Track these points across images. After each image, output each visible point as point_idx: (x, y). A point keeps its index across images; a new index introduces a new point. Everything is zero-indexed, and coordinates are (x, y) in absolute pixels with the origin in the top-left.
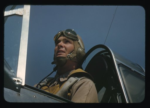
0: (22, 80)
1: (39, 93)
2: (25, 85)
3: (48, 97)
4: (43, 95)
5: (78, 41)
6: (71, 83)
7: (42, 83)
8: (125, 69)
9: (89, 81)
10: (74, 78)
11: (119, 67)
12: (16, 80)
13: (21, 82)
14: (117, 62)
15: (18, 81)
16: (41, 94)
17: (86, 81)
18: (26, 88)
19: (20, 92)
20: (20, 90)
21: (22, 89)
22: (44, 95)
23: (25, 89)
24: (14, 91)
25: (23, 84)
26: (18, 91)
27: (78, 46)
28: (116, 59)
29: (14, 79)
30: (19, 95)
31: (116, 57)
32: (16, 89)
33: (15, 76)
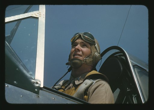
0: (40, 82)
1: (57, 95)
2: (44, 87)
3: (66, 98)
4: (61, 96)
5: (95, 45)
6: (87, 86)
7: (56, 86)
8: (140, 70)
9: (105, 84)
10: (89, 81)
11: (134, 68)
12: (35, 82)
13: (39, 84)
14: (132, 63)
15: (37, 83)
16: (59, 96)
17: (101, 83)
18: (45, 89)
19: (38, 94)
20: (39, 92)
21: (40, 91)
22: (63, 97)
23: (44, 91)
24: (33, 92)
25: (42, 86)
26: (37, 93)
27: (95, 50)
28: (131, 60)
29: (33, 81)
30: (39, 97)
31: (130, 59)
32: (35, 91)
33: (33, 78)
